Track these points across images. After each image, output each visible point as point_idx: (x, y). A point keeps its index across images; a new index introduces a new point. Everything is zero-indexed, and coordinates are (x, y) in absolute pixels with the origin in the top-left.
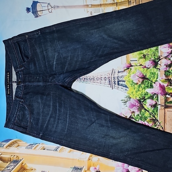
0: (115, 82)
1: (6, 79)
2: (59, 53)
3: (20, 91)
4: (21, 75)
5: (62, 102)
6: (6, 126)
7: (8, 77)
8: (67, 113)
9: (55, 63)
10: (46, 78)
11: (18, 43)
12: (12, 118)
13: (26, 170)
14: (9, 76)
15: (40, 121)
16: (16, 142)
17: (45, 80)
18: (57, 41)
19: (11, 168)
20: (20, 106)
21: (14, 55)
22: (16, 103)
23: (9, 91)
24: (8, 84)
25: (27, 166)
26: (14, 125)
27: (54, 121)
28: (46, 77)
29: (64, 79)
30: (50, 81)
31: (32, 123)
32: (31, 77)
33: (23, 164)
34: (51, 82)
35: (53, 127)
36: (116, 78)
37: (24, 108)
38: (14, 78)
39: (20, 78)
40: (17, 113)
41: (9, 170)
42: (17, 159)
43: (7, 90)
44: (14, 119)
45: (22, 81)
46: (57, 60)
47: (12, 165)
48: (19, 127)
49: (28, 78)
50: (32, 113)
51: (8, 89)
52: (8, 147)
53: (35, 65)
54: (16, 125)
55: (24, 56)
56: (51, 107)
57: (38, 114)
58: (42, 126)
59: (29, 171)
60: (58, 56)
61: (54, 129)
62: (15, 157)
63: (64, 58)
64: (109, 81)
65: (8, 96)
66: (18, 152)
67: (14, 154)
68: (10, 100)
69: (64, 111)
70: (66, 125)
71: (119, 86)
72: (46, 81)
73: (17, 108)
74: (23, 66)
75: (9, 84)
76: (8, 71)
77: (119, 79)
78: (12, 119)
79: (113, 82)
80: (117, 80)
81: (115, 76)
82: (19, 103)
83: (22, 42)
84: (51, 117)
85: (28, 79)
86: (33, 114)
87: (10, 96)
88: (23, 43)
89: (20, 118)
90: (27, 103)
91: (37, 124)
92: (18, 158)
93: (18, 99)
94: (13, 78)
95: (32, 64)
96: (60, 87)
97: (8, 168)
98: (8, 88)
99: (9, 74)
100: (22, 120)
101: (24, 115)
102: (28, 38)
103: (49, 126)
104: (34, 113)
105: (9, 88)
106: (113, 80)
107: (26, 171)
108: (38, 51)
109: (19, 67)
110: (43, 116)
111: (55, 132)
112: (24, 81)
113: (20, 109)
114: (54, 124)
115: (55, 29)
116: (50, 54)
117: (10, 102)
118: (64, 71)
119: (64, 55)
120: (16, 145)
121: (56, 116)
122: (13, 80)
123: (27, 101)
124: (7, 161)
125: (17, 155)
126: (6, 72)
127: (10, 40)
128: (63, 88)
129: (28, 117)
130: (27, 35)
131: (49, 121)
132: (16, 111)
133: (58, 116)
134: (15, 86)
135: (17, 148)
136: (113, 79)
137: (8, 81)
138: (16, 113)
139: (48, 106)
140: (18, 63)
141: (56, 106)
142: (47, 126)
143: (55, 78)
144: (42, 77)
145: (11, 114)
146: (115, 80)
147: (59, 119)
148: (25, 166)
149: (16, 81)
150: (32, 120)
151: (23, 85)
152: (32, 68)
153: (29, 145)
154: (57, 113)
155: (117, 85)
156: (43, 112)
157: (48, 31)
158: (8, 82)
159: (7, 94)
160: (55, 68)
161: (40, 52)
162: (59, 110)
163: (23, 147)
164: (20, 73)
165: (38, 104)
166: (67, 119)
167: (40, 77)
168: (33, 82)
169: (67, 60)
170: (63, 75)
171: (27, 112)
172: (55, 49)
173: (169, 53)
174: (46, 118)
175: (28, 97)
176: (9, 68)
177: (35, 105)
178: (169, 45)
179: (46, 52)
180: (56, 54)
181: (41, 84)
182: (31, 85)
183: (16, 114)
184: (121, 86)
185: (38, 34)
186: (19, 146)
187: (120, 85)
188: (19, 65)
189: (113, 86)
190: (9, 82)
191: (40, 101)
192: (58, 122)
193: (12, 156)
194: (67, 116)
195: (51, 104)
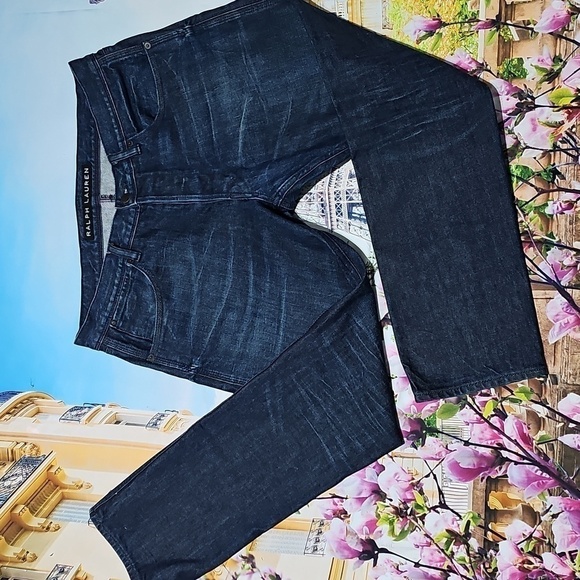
0: (339, 207)
1: (80, 188)
2: (255, 94)
3: (127, 227)
4: (131, 174)
5: (266, 260)
6: (82, 339)
7: (86, 183)
8: (280, 296)
9: (242, 128)
10: (212, 180)
11: (118, 67)
12: (100, 313)
13: (61, 488)
14: (90, 181)
15: (193, 322)
16: (29, 400)
17: (208, 187)
18: (248, 56)
19: (14, 483)
20: (128, 275)
21: (107, 107)
22: (113, 264)
23: (88, 228)
24: (85, 206)
25: (64, 476)
26: (108, 335)
27: (240, 322)
28: (212, 176)
29: (273, 182)
30: (225, 189)
31: (166, 329)
32: (163, 178)
33: (53, 471)
34: (228, 193)
35: (235, 341)
36: (343, 196)
37: (140, 281)
38: (108, 183)
39: (126, 182)
40: (115, 298)
41: (9, 487)
42: (34, 452)
43: (82, 224)
44: (107, 318)
45: (133, 194)
46: (248, 118)
47: (19, 471)
48: (123, 341)
49: (155, 182)
50: (164, 295)
51: (87, 220)
52: (7, 416)
53: (175, 138)
54: (113, 338)
55: (138, 109)
56: (230, 276)
57: (187, 298)
58: (198, 338)
59: (70, 491)
60: (251, 105)
61: (237, 349)
62: (28, 446)
63: (273, 111)
64: (322, 205)
65: (86, 244)
66: (38, 433)
67: (25, 440)
68: (93, 257)
69: (271, 289)
70: (278, 334)
71: (352, 221)
72: (211, 192)
73: (116, 282)
74: (136, 143)
75: (89, 206)
76: (86, 163)
77: (351, 199)
78: (99, 318)
79: (333, 208)
80: (346, 202)
81: (339, 189)
82: (123, 264)
83: (133, 64)
84: (228, 309)
85: (154, 187)
86: (169, 299)
87: (93, 243)
88: (136, 68)
89: (126, 314)
90: (151, 264)
91: (182, 332)
92: (38, 451)
93: (120, 251)
94: (102, 186)
95: (164, 136)
96: (259, 208)
97: (7, 483)
98: (87, 217)
99: (90, 174)
100: (133, 322)
101: (139, 303)
102: (152, 52)
103: (223, 340)
104: (174, 296)
105: (91, 218)
106: (334, 203)
107: (61, 491)
108: (186, 91)
109: (124, 146)
110: (201, 304)
111: (242, 356)
112: (140, 193)
113: (125, 286)
114: (238, 332)
115: (237, 16)
116: (226, 100)
117: (94, 263)
118: (272, 155)
119: (273, 101)
120: (31, 409)
121: (246, 304)
122: (103, 192)
123: (149, 259)
124: (4, 459)
125: (34, 441)
126: (80, 166)
127: (93, 60)
128: (268, 214)
129: (152, 310)
130: (148, 41)
131: (222, 320)
132: (114, 292)
133: (253, 306)
134: (109, 210)
135: (34, 418)
136: (332, 200)
137: (87, 195)
138: (112, 299)
139: (220, 272)
140: (120, 134)
141: (247, 273)
142: (215, 339)
143: (243, 181)
144: (199, 177)
145: (98, 300)
146: (341, 202)
147: (255, 315)
148: (58, 475)
149: (113, 193)
150: (165, 320)
151: (135, 207)
152: (164, 149)
153: (71, 410)
154: (251, 294)
155: (345, 218)
156: (201, 292)
157: (214, 24)
158: (85, 199)
159: (82, 239)
160: (244, 144)
161: (193, 96)
162: (255, 284)
163: (51, 417)
164: (126, 166)
165: (186, 266)
166: (279, 315)
167: (191, 177)
168: (170, 194)
169: (282, 116)
170: (269, 168)
171: (147, 295)
172: (242, 84)
173: (511, 111)
174: (213, 313)
175: (152, 243)
176: (90, 154)
177: (177, 271)
178: (510, 85)
179: (214, 95)
180: (247, 99)
181: (195, 199)
182: (164, 205)
183: (114, 302)
184: (358, 221)
185: (182, 36)
186: (38, 412)
187: (355, 218)
188: (122, 141)
189: (334, 219)
190: (90, 198)
191: (191, 256)
192: (252, 325)
193: (19, 446)
194: (280, 305)
195: (230, 266)
